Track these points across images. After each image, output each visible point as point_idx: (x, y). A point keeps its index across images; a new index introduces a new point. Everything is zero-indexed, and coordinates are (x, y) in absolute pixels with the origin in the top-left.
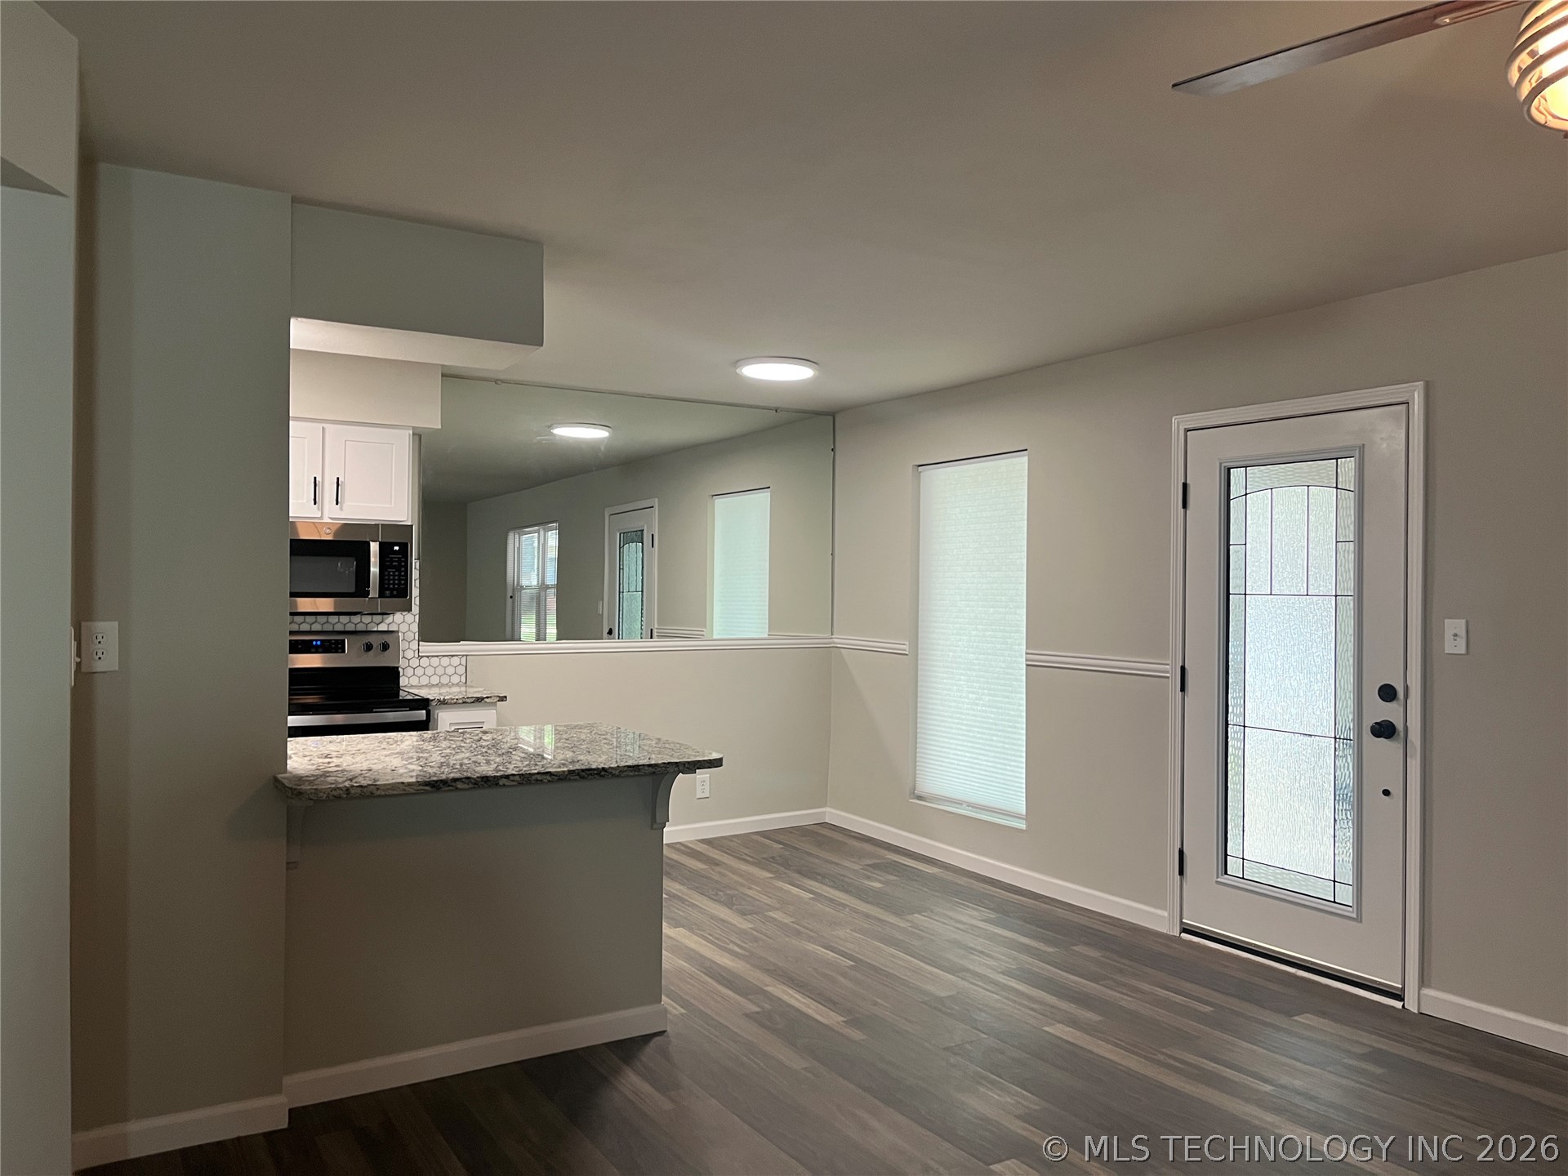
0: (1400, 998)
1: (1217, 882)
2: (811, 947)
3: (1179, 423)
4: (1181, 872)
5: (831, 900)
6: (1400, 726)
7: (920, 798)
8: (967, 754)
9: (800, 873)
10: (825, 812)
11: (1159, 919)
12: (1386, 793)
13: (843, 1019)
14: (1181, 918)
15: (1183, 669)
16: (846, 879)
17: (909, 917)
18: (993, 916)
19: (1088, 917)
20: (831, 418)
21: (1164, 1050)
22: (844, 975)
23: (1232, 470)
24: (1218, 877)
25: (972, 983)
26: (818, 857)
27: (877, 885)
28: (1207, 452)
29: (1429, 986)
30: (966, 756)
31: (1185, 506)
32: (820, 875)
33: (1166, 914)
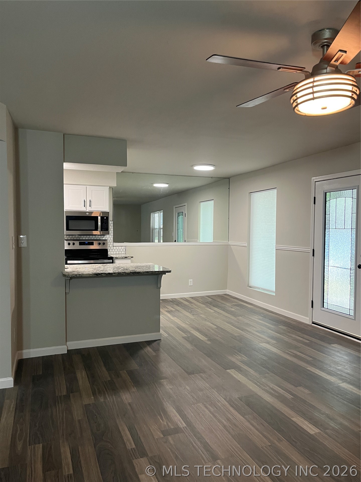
1: (321, 310)
2: (208, 323)
3: (314, 179)
4: (312, 307)
5: (218, 312)
7: (250, 287)
8: (262, 275)
9: (214, 306)
10: (226, 291)
11: (307, 320)
13: (207, 339)
14: (312, 320)
15: (313, 250)
16: (225, 308)
17: (238, 317)
18: (261, 318)
19: (288, 319)
20: (229, 179)
21: (289, 350)
22: (212, 329)
23: (327, 193)
24: (321, 308)
25: (246, 333)
26: (220, 302)
27: (233, 309)
30: (261, 275)
31: (315, 203)
32: (218, 306)
33: (308, 318)
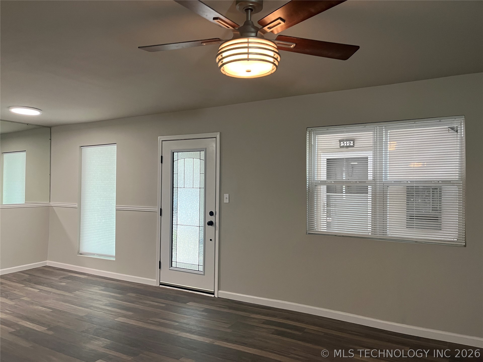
0: (213, 294)
1: (169, 269)
2: (36, 307)
3: (160, 138)
4: (160, 268)
5: (46, 291)
6: (214, 222)
7: (81, 254)
9: (35, 283)
10: (47, 262)
11: (153, 282)
12: (211, 240)
13: (47, 328)
14: (160, 281)
15: (161, 209)
16: (52, 283)
17: (74, 293)
18: (103, 288)
19: (133, 284)
20: (49, 129)
21: (150, 319)
22: (48, 314)
23: (174, 153)
24: (169, 268)
25: (94, 310)
26: (43, 278)
27: (64, 284)
28: (168, 147)
29: (220, 290)
31: (162, 162)
32: (42, 283)
33: (155, 280)
